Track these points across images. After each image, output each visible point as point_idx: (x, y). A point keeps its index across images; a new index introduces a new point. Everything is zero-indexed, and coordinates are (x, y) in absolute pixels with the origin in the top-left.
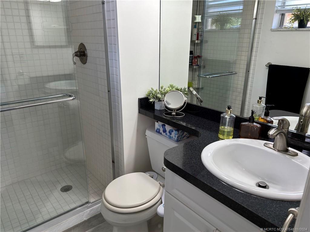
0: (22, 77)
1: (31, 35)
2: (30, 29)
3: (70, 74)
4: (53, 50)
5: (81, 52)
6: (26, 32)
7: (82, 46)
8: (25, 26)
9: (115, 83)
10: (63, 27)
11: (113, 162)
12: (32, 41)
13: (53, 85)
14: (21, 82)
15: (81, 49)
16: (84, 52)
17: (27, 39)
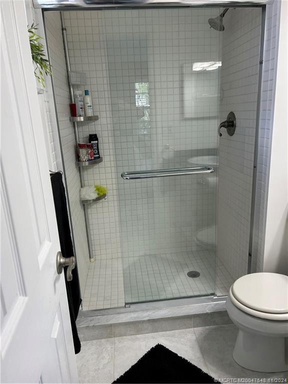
0: (167, 150)
1: (182, 107)
2: (182, 101)
3: (214, 149)
4: (200, 122)
5: (230, 122)
6: (177, 104)
7: (232, 115)
8: (177, 98)
9: (263, 166)
10: (217, 95)
11: (250, 255)
12: (182, 113)
13: (196, 160)
14: (165, 156)
15: (230, 118)
16: (233, 122)
17: (177, 111)
